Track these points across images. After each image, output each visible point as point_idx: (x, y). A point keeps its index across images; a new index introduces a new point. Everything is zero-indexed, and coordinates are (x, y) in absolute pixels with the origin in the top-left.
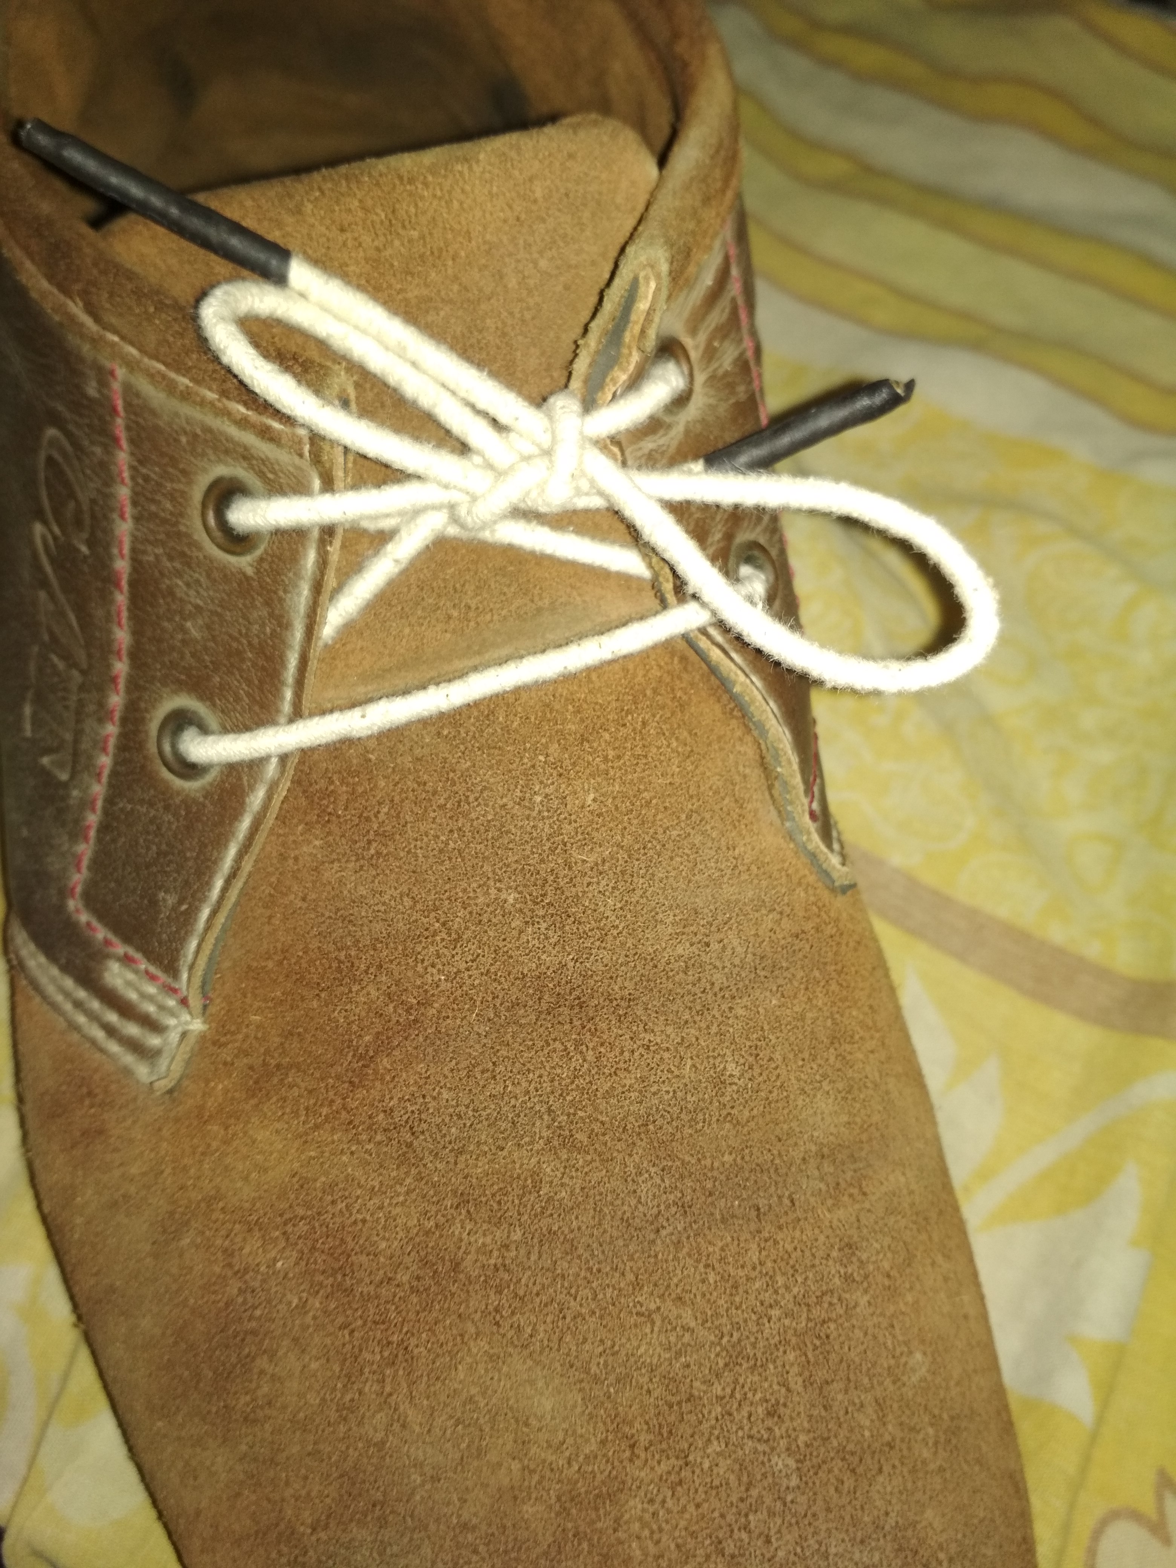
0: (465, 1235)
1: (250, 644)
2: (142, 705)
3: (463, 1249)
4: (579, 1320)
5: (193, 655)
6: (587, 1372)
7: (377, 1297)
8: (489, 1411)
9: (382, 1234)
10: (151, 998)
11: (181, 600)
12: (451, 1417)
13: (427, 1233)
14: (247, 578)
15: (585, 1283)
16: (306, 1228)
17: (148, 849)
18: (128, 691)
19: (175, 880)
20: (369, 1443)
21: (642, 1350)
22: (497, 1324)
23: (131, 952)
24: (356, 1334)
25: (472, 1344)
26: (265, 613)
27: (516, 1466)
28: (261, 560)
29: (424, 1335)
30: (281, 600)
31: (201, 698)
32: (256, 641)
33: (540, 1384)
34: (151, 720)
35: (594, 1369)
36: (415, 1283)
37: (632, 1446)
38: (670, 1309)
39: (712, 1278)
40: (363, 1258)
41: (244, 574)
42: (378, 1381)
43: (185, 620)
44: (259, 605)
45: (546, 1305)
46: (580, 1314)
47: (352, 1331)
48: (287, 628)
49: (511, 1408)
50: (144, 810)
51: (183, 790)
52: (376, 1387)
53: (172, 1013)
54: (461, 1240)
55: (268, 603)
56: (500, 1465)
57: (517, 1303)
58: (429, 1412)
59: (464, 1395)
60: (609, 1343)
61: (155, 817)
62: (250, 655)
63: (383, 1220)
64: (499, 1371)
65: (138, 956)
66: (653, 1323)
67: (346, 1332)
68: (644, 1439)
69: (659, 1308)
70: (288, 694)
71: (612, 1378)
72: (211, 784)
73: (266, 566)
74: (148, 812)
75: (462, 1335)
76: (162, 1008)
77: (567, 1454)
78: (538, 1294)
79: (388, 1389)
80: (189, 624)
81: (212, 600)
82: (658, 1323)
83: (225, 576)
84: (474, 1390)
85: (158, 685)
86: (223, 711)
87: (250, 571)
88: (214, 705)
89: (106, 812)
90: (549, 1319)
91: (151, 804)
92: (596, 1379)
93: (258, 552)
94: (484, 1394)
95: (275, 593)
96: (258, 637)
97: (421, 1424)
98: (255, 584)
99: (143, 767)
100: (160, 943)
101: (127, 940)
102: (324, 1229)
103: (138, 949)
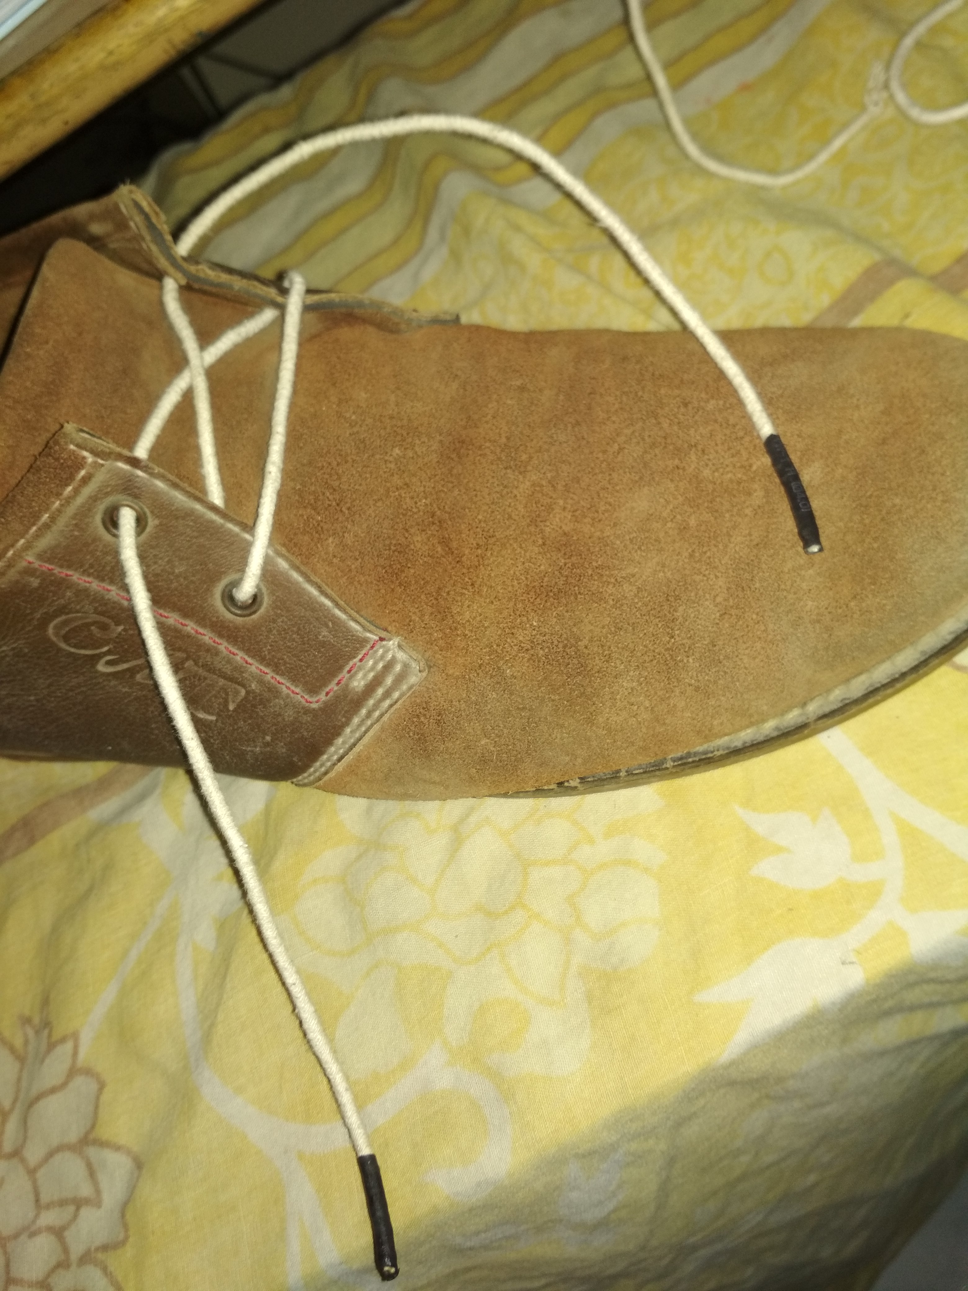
0: (552, 527)
1: (196, 537)
2: (214, 619)
3: (558, 529)
4: (611, 481)
5: (194, 576)
6: (637, 482)
7: (567, 576)
8: (639, 532)
9: (536, 567)
10: (376, 663)
11: (162, 571)
12: (636, 551)
13: (544, 544)
14: (161, 524)
15: (595, 477)
16: (521, 605)
17: (294, 640)
18: (204, 626)
19: (314, 626)
20: (635, 596)
21: (635, 455)
22: (600, 521)
23: (347, 668)
24: (582, 591)
25: (605, 535)
26: (181, 522)
27: (669, 525)
28: (152, 512)
29: (593, 558)
30: (177, 510)
31: (219, 580)
32: (195, 534)
33: (634, 504)
34: (224, 617)
35: (637, 478)
36: (567, 557)
37: (678, 468)
38: (622, 439)
39: (614, 418)
40: (546, 579)
41: (157, 526)
42: (608, 585)
43: (173, 573)
44: (176, 524)
45: (599, 496)
46: (609, 480)
47: (579, 593)
48: (193, 512)
49: (641, 521)
50: (272, 637)
51: (267, 608)
52: (611, 586)
53: (386, 651)
54: (553, 529)
55: (177, 518)
56: (666, 533)
57: (593, 509)
58: (631, 562)
59: (628, 543)
60: (627, 470)
61: (278, 631)
62: (202, 540)
63: (530, 564)
64: (622, 523)
65: (351, 663)
66: (624, 448)
67: (579, 596)
68: (677, 462)
69: (619, 445)
70: (230, 526)
71: (643, 471)
72: (268, 589)
73: (156, 511)
74: (274, 634)
75: (599, 539)
76: (382, 657)
77: (671, 499)
78: (593, 499)
79: (613, 580)
80: (177, 571)
81: (168, 551)
82: (626, 446)
83: (156, 538)
84: (627, 537)
85: (206, 605)
86: (230, 569)
87: (157, 522)
88: (224, 573)
89: (268, 665)
90: (606, 495)
91: (270, 631)
92: (641, 478)
93: (149, 514)
94: (630, 533)
95: (172, 511)
96: (194, 531)
97: (635, 567)
98: (165, 521)
99: (248, 630)
100: (347, 646)
101: (341, 668)
102: (525, 595)
103: (347, 663)
